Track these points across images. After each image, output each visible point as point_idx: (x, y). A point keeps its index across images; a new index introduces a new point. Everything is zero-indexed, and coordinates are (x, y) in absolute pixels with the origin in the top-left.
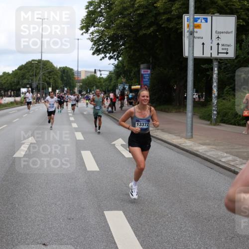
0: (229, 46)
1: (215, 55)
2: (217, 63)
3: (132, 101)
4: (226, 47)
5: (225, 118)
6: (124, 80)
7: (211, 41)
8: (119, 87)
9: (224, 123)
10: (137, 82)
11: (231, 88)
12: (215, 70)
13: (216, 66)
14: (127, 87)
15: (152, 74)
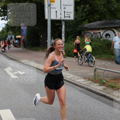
0: (70, 13)
1: (63, 18)
2: (64, 23)
3: (16, 45)
4: (69, 14)
5: (69, 54)
6: (11, 33)
7: (60, 10)
8: (9, 37)
9: (69, 56)
10: (19, 34)
11: (72, 37)
12: (63, 27)
13: (64, 24)
14: (13, 37)
15: (28, 29)
